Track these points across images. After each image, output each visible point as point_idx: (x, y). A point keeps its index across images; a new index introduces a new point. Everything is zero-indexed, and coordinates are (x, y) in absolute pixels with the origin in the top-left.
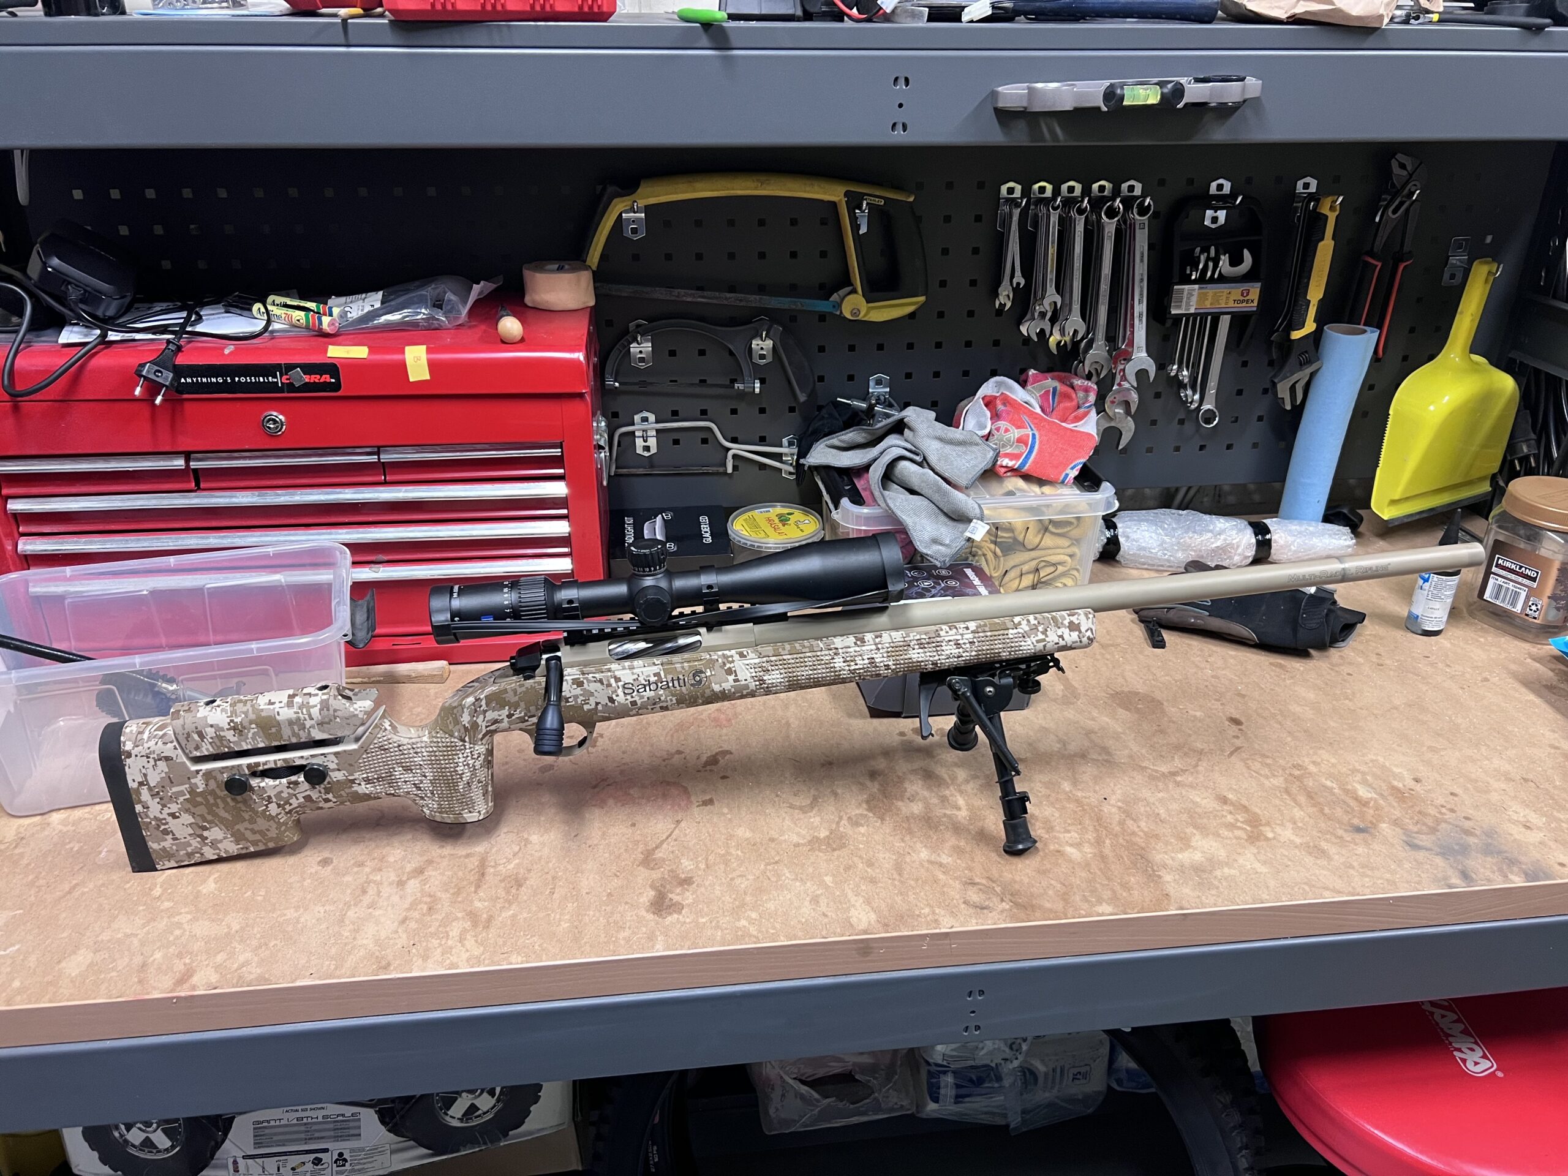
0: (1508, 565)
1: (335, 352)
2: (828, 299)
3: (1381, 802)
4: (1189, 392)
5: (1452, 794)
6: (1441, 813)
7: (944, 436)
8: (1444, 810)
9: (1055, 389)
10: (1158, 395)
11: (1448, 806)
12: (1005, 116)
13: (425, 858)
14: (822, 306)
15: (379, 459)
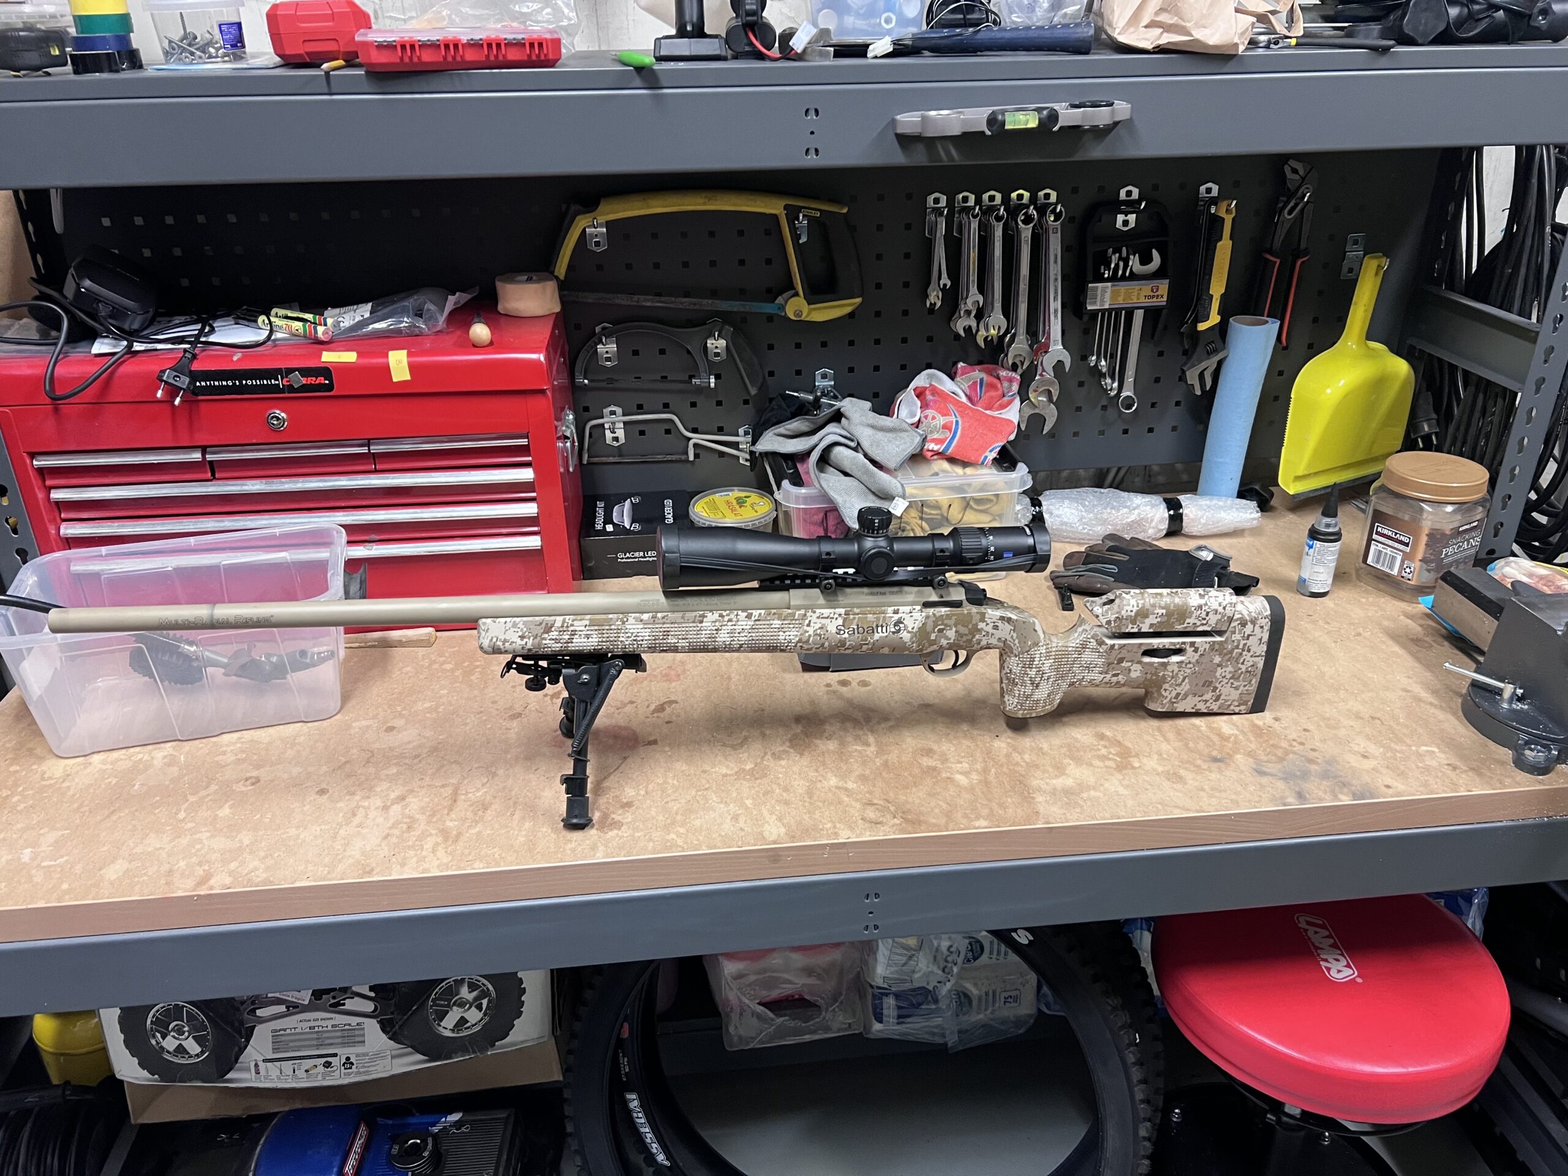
0: (1386, 532)
1: (329, 357)
2: (773, 301)
3: (1241, 737)
4: (1109, 381)
5: (1305, 730)
6: (1291, 746)
7: (875, 424)
8: (1294, 743)
9: (982, 380)
10: (1081, 384)
11: (1299, 740)
12: (906, 141)
13: (407, 788)
14: (768, 308)
15: (369, 450)
